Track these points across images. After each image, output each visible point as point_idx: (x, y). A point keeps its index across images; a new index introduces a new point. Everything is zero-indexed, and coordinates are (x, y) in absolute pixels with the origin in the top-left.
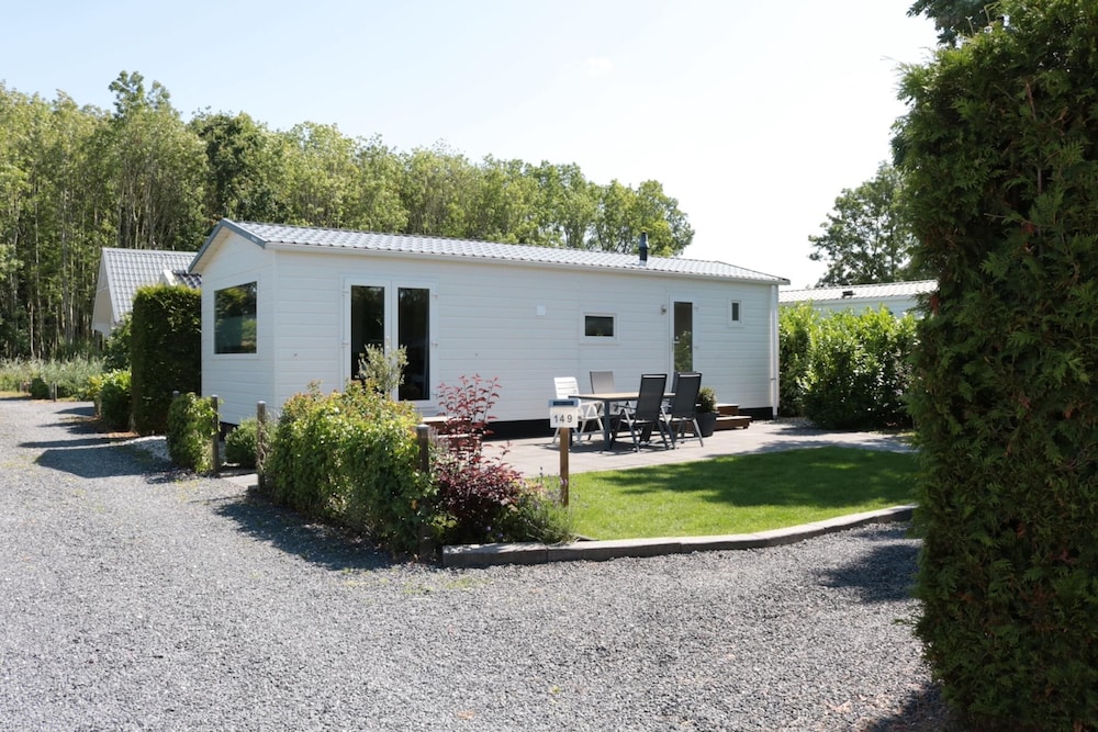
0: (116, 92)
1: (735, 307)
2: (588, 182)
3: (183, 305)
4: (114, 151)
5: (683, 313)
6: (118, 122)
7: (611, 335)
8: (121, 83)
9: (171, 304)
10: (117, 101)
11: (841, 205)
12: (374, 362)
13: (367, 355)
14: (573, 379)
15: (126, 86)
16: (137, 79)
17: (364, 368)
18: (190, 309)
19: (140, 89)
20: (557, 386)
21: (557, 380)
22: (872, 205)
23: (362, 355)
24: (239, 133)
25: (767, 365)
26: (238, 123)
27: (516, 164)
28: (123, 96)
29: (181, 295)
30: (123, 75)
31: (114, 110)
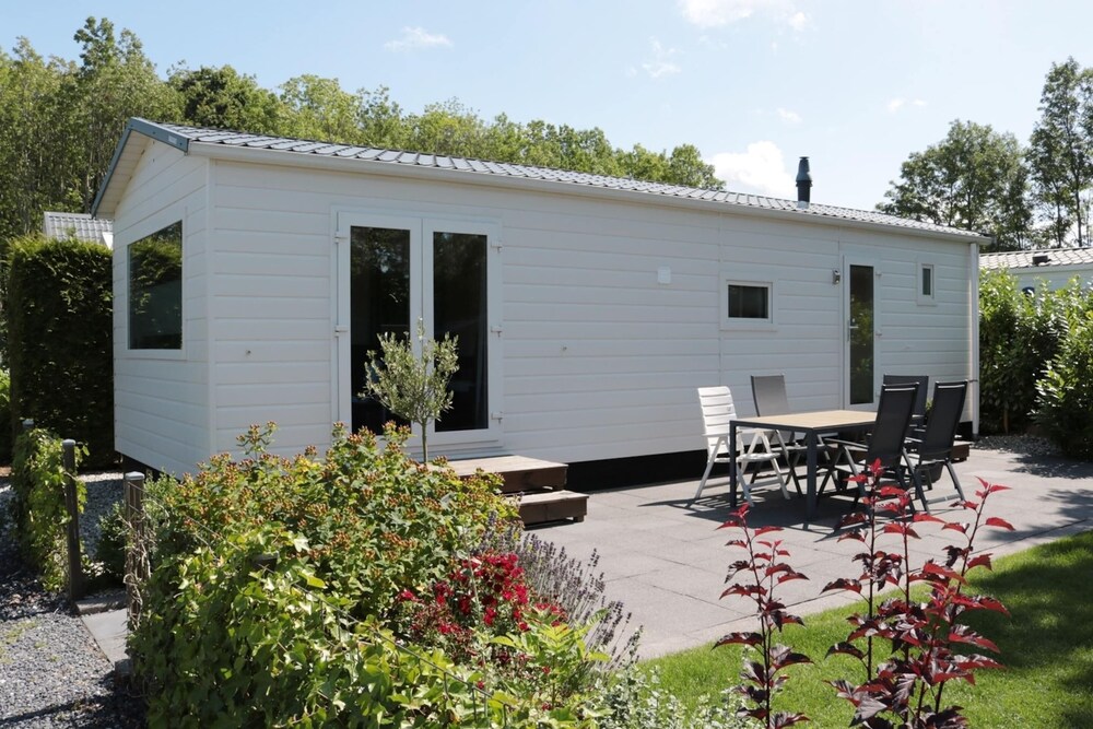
0: (82, 43)
1: (927, 273)
2: (614, 149)
3: (85, 271)
4: (81, 110)
5: (862, 282)
6: (86, 76)
7: (764, 315)
8: (88, 31)
9: (67, 269)
10: (85, 52)
11: (908, 171)
12: (396, 367)
13: (381, 353)
14: (724, 390)
15: (95, 36)
16: (107, 28)
17: (376, 380)
18: (98, 278)
19: (109, 39)
20: (704, 401)
21: (702, 391)
22: (944, 170)
23: (371, 353)
24: (223, 88)
25: (965, 361)
26: (222, 76)
27: (537, 125)
28: (90, 46)
29: (82, 254)
30: (90, 22)
31: (80, 63)
